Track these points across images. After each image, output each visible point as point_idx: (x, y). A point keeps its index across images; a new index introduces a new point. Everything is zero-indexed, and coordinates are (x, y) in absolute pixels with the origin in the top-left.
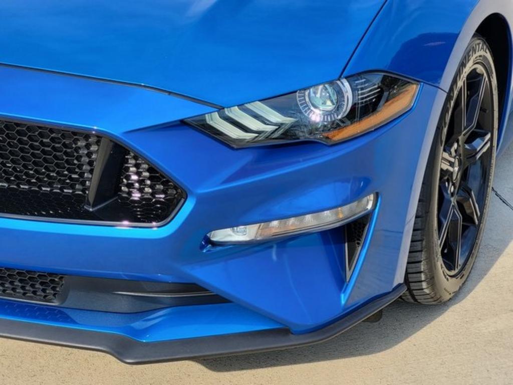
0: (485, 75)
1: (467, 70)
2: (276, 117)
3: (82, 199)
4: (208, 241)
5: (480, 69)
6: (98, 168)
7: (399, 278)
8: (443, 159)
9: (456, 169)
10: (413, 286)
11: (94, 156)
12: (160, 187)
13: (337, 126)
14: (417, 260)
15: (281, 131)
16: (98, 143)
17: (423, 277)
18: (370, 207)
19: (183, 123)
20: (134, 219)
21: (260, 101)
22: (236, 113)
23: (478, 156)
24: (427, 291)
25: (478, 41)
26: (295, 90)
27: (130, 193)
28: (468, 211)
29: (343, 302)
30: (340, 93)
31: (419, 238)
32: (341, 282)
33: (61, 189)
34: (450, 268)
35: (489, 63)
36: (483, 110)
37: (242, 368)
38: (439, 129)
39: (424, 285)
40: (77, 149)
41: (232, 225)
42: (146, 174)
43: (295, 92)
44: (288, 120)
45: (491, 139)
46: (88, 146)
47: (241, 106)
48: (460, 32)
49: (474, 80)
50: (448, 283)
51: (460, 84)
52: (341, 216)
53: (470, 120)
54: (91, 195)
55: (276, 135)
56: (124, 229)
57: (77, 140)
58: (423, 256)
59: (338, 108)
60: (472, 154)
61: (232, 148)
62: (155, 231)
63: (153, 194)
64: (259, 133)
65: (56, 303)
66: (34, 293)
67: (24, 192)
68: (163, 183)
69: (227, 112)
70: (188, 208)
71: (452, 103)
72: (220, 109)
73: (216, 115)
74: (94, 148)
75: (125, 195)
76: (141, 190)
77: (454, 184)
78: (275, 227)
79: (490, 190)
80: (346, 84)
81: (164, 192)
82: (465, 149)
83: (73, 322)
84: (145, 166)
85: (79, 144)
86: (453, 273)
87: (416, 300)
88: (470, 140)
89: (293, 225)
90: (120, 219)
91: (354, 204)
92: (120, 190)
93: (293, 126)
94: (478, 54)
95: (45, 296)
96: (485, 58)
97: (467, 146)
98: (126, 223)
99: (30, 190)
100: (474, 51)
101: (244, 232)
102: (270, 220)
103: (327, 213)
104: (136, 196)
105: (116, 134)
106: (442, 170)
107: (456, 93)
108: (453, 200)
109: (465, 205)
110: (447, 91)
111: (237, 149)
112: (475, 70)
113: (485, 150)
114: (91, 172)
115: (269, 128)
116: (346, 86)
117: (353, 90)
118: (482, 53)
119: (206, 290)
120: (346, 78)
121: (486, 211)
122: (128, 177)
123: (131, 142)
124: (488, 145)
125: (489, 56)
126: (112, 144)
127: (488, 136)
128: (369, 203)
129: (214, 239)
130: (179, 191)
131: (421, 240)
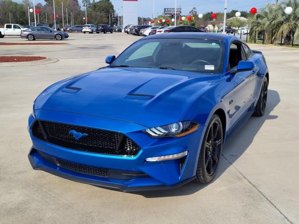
0: (218, 124)
1: (213, 122)
2: (164, 131)
3: (115, 150)
4: (145, 161)
5: (217, 122)
6: (119, 142)
7: (195, 174)
8: (206, 144)
9: (211, 148)
10: (199, 177)
11: (118, 139)
12: (134, 147)
13: (179, 134)
14: (199, 170)
15: (164, 135)
16: (120, 136)
17: (201, 175)
18: (186, 154)
19: (140, 132)
20: (127, 155)
21: (160, 127)
22: (154, 129)
23: (217, 145)
24: (202, 179)
25: (216, 115)
26: (168, 124)
27: (127, 149)
28: (214, 159)
29: (179, 179)
30: (179, 126)
31: (200, 164)
32: (179, 173)
33: (110, 147)
34: (209, 174)
35: (219, 121)
36: (218, 133)
37: (154, 197)
38: (205, 136)
39: (202, 177)
40: (115, 137)
41: (152, 157)
42: (131, 144)
43: (168, 125)
44: (166, 132)
45: (221, 141)
46: (117, 136)
47: (155, 128)
48: (209, 113)
49: (215, 125)
50: (208, 177)
51: (211, 125)
52: (179, 156)
53: (214, 135)
54: (117, 148)
55: (163, 135)
56: (125, 157)
57: (114, 135)
58: (201, 169)
59: (179, 129)
60: (215, 144)
61: (152, 138)
62: (133, 158)
63: (132, 149)
64: (159, 135)
65: (107, 177)
66: (101, 174)
67: (101, 148)
68: (135, 146)
69: (151, 129)
70: (141, 152)
71: (209, 130)
72: (150, 128)
73: (149, 130)
74: (119, 137)
75: (126, 149)
76: (130, 148)
77: (210, 152)
78: (162, 158)
79: (221, 154)
80: (181, 123)
81: (135, 148)
82: (213, 143)
83: (111, 181)
84: (131, 142)
85: (115, 136)
86: (210, 175)
87: (200, 182)
88: (215, 140)
89: (167, 157)
90: (124, 155)
91: (183, 153)
92: (124, 148)
93: (168, 133)
94: (216, 118)
95: (104, 175)
96: (218, 120)
97: (214, 142)
98: (125, 155)
99: (102, 147)
100: (215, 118)
101: (154, 159)
102: (161, 156)
103: (175, 155)
104: (128, 149)
105: (125, 133)
106: (206, 147)
107: (210, 128)
108: (210, 156)
109: (213, 157)
110: (207, 126)
111: (154, 138)
112: (215, 122)
113: (219, 144)
114: (118, 143)
115: (162, 134)
116: (181, 124)
117: (183, 125)
118: (217, 118)
119: (144, 174)
120: (181, 122)
121: (220, 160)
122: (127, 144)
123: (128, 135)
124: (220, 142)
125: (219, 119)
126: (123, 136)
127: (220, 140)
128: (186, 153)
129: (147, 161)
130: (139, 148)
131: (200, 165)
